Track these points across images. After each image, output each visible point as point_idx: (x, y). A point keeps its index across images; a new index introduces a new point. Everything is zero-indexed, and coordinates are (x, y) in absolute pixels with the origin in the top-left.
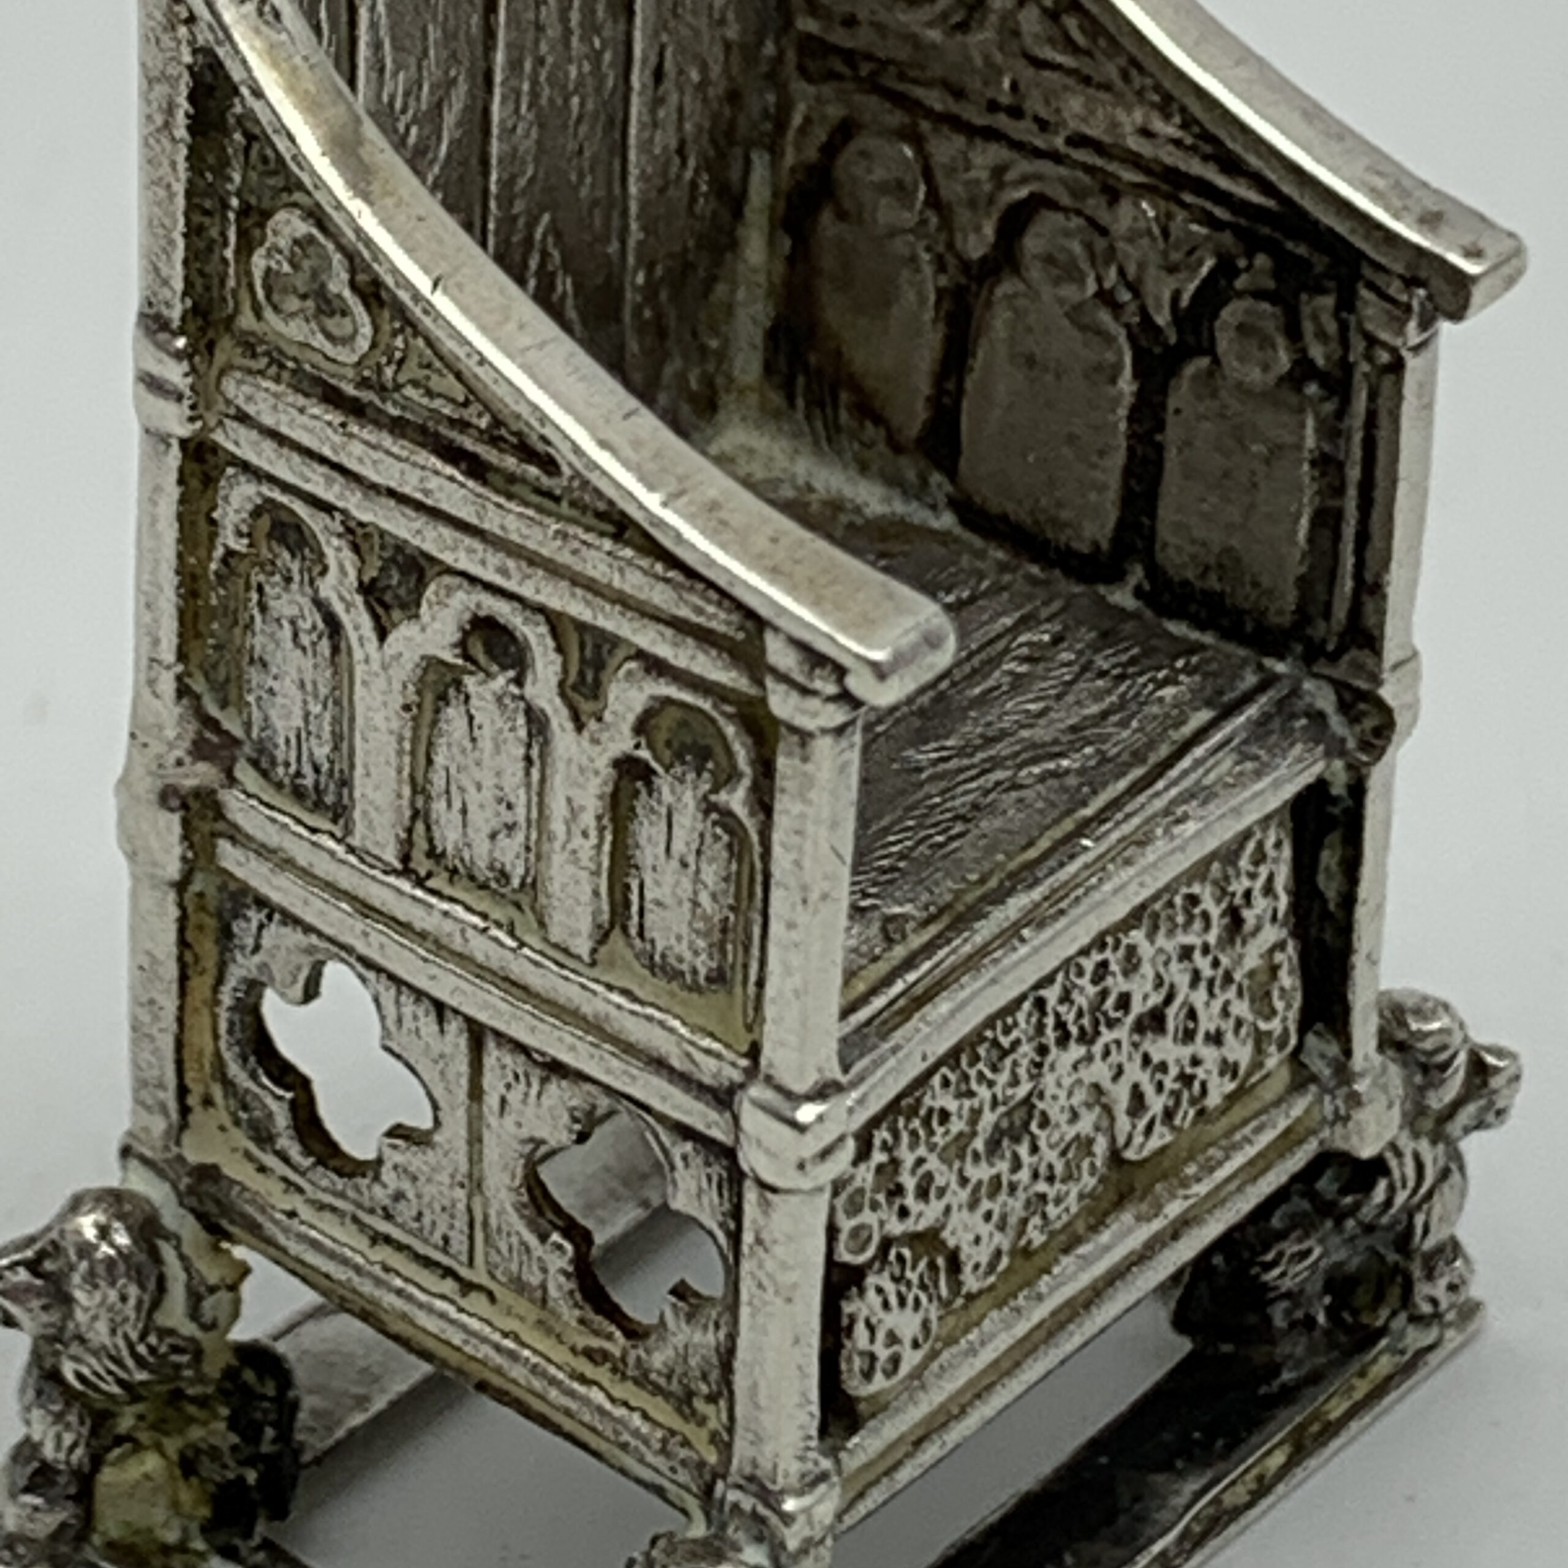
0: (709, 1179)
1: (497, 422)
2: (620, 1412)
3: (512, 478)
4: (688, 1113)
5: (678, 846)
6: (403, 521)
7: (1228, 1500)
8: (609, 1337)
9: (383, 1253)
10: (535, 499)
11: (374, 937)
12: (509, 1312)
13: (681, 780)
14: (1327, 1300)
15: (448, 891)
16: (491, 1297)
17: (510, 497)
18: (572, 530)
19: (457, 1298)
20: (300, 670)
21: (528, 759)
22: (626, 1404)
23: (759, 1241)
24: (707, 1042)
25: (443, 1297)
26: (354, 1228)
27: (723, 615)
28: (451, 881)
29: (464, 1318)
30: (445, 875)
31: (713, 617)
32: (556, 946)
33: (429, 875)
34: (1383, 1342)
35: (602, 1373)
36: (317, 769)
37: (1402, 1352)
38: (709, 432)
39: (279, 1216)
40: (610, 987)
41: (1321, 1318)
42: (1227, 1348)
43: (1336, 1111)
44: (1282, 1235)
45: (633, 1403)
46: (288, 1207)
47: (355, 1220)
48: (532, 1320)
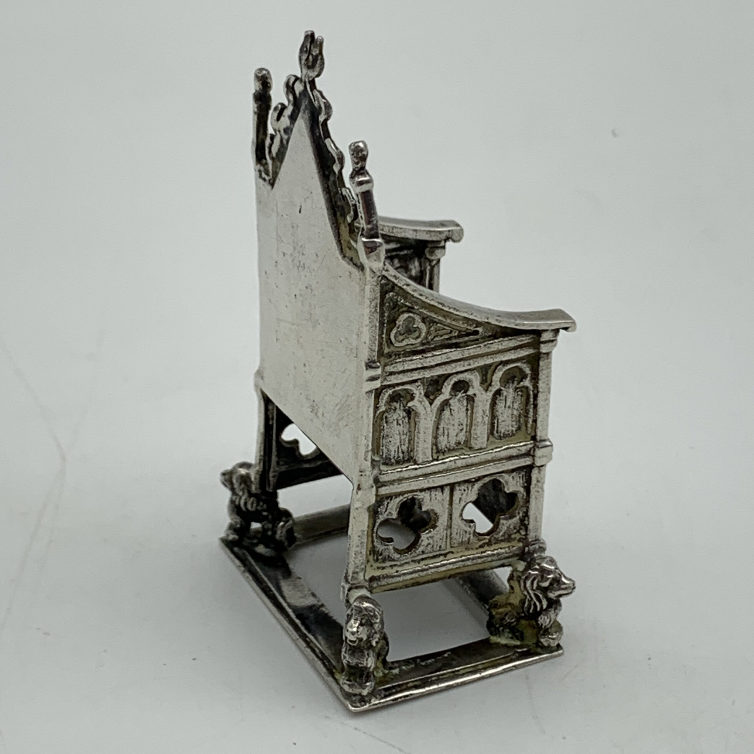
0: (520, 477)
1: (460, 331)
2: (495, 552)
3: (466, 342)
4: (518, 464)
5: (508, 404)
6: (441, 370)
8: (485, 539)
9: (422, 563)
10: (473, 343)
11: (431, 480)
12: (458, 552)
13: (509, 388)
15: (444, 457)
16: (452, 553)
17: (468, 346)
18: (486, 343)
19: (445, 559)
20: (399, 431)
21: (467, 410)
22: (495, 550)
23: (538, 481)
24: (522, 444)
25: (442, 561)
26: (413, 563)
27: (528, 338)
28: (444, 455)
30: (442, 454)
31: (526, 340)
32: (478, 450)
33: (438, 457)
35: (486, 548)
36: (403, 453)
40: (492, 449)
45: (496, 548)
46: (395, 571)
47: (412, 561)
48: (464, 550)
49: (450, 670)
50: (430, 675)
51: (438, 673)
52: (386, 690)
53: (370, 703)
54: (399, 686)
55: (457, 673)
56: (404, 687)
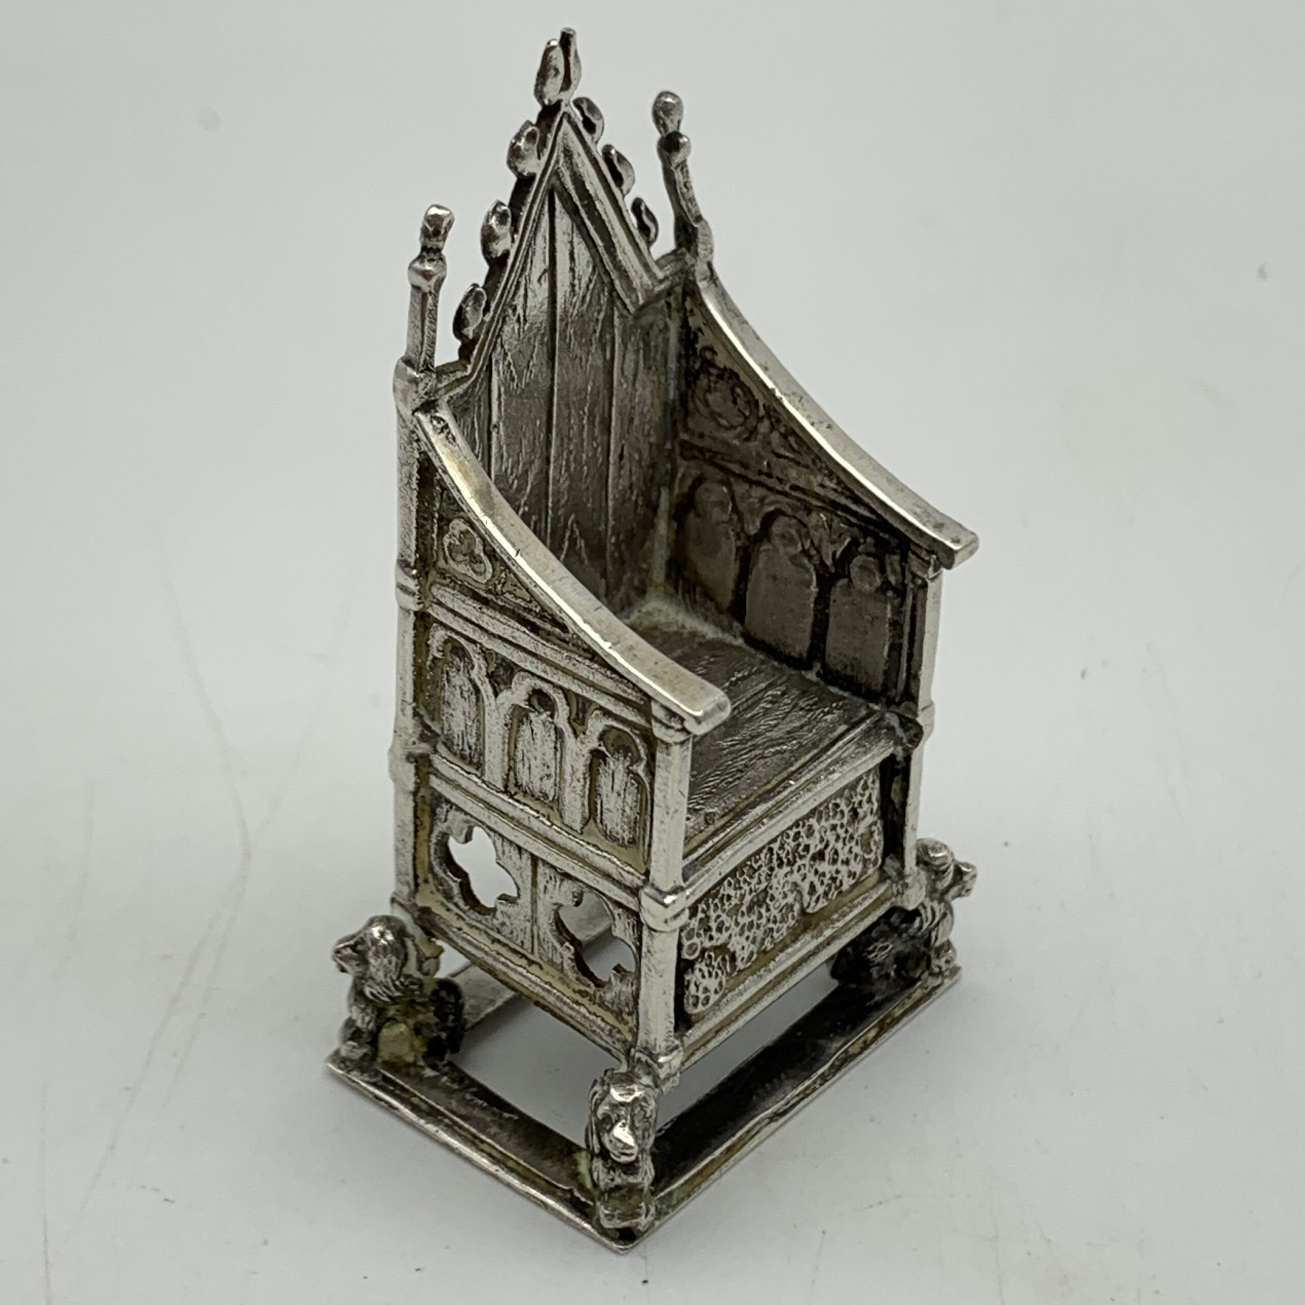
0: (629, 924)
1: (543, 610)
2: (592, 1017)
3: (549, 633)
4: (621, 897)
5: (616, 787)
6: (504, 649)
7: (851, 1051)
8: (589, 986)
9: (497, 947)
10: (559, 642)
12: (547, 973)
13: (618, 760)
14: (895, 966)
15: (523, 800)
16: (541, 967)
17: (548, 641)
18: (573, 656)
19: (527, 967)
20: (463, 707)
21: (556, 748)
22: (595, 1014)
23: (649, 951)
24: (628, 868)
25: (520, 966)
26: (485, 936)
27: (634, 694)
28: (524, 797)
29: (529, 975)
30: (521, 794)
31: (629, 694)
32: (567, 826)
33: (516, 793)
34: (919, 984)
35: (585, 1001)
36: (470, 748)
37: (926, 988)
38: (643, 602)
39: (455, 930)
40: (588, 843)
41: (892, 974)
42: (853, 986)
43: (898, 891)
44: (876, 940)
45: (598, 1014)
46: (459, 926)
47: (486, 933)
48: (557, 977)
49: (473, 1130)
50: (446, 1112)
51: (458, 1120)
52: (385, 1078)
53: (348, 1072)
54: (403, 1089)
55: (477, 1142)
56: (405, 1096)
